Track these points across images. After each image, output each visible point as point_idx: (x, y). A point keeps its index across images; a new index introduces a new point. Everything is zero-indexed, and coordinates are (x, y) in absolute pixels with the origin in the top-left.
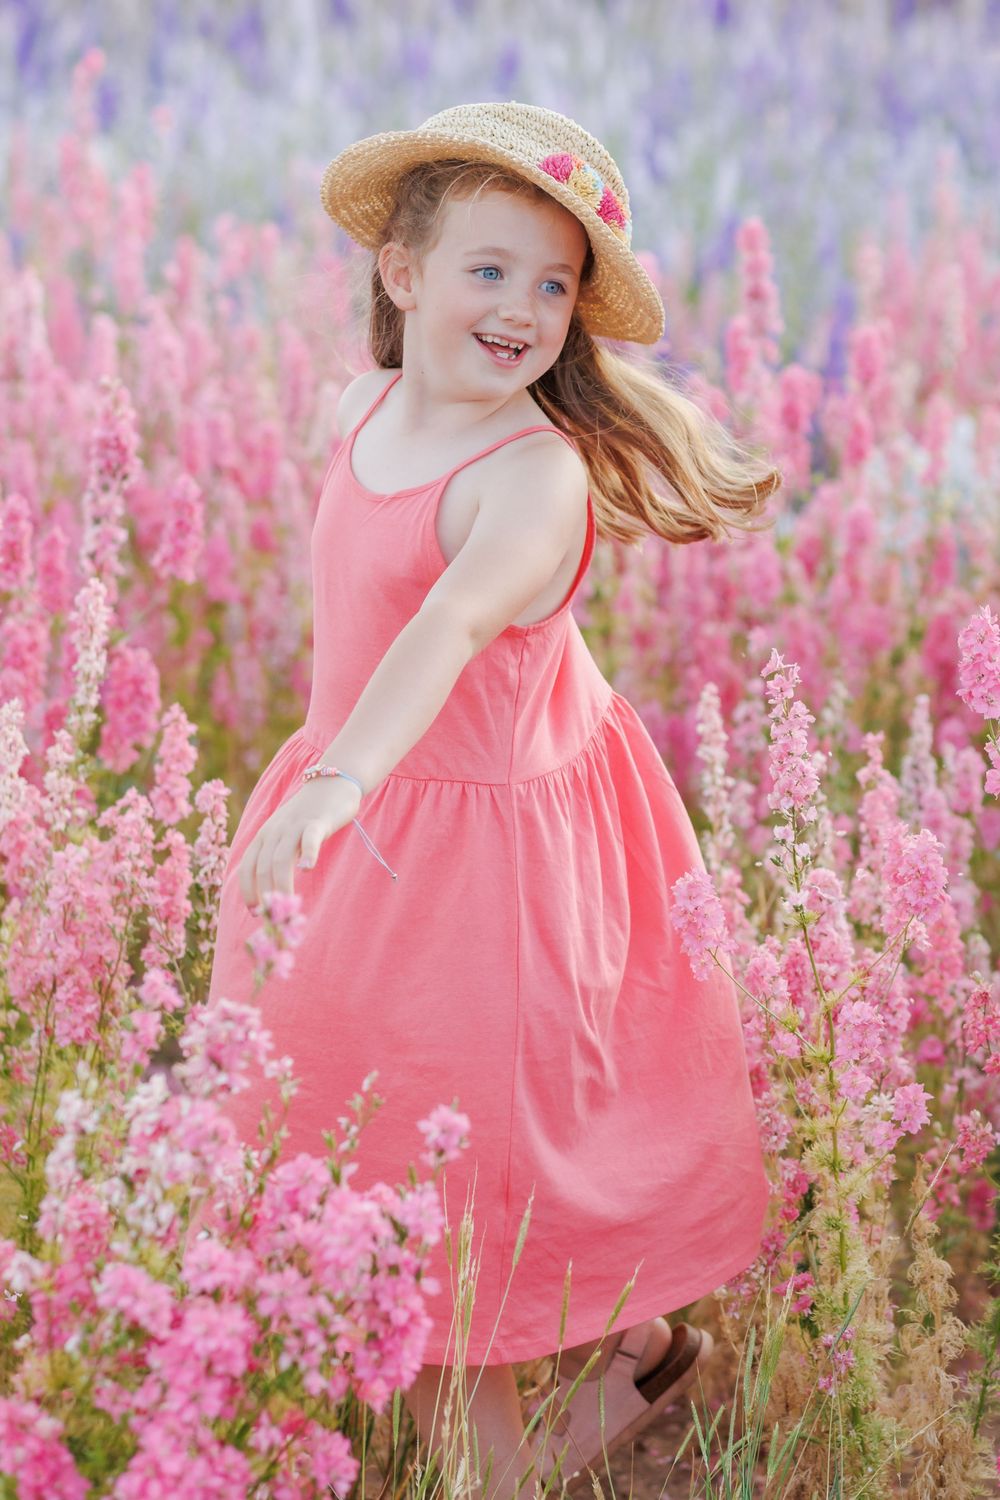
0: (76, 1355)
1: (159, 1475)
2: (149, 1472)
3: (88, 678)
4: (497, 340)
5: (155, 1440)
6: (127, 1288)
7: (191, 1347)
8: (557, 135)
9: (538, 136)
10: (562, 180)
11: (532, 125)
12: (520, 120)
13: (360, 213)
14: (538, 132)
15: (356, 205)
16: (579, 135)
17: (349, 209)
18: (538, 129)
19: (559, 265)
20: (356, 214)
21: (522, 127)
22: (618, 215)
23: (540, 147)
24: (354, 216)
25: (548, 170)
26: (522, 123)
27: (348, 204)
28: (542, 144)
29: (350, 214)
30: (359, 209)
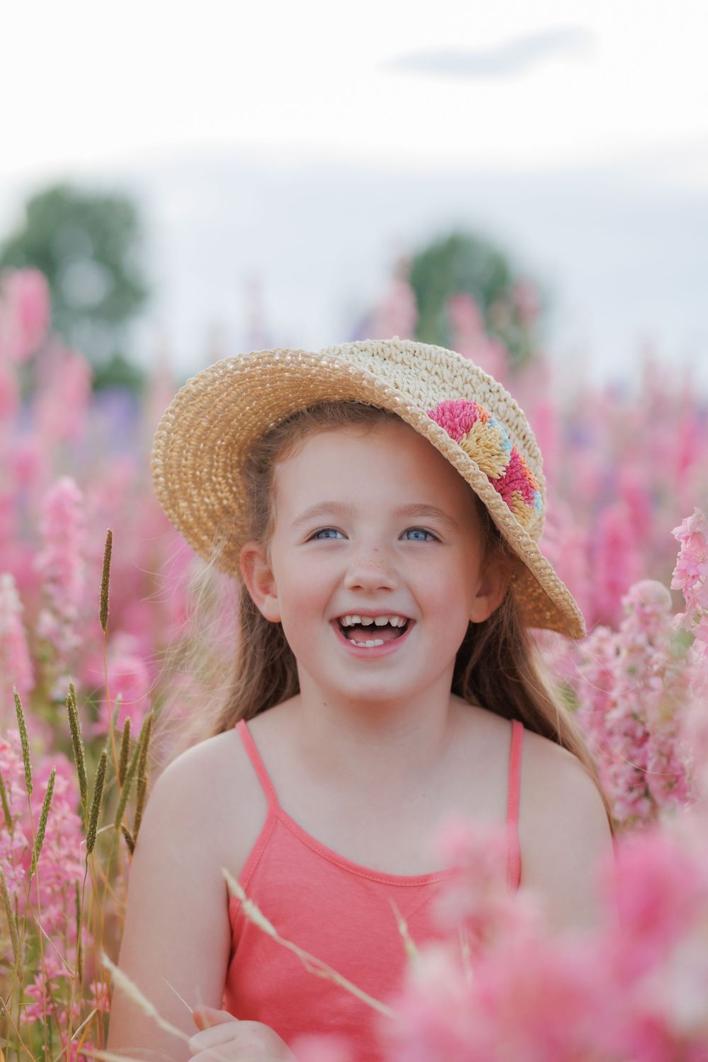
8: (452, 377)
9: (429, 377)
10: (461, 432)
11: (421, 365)
12: (405, 358)
13: (203, 507)
14: (429, 372)
15: (199, 494)
16: (479, 378)
17: (190, 500)
18: (429, 368)
19: (416, 506)
20: (198, 510)
21: (407, 367)
22: (525, 485)
23: (433, 389)
24: (196, 513)
25: (443, 418)
26: (407, 363)
27: (189, 491)
28: (434, 386)
29: (190, 507)
30: (203, 502)
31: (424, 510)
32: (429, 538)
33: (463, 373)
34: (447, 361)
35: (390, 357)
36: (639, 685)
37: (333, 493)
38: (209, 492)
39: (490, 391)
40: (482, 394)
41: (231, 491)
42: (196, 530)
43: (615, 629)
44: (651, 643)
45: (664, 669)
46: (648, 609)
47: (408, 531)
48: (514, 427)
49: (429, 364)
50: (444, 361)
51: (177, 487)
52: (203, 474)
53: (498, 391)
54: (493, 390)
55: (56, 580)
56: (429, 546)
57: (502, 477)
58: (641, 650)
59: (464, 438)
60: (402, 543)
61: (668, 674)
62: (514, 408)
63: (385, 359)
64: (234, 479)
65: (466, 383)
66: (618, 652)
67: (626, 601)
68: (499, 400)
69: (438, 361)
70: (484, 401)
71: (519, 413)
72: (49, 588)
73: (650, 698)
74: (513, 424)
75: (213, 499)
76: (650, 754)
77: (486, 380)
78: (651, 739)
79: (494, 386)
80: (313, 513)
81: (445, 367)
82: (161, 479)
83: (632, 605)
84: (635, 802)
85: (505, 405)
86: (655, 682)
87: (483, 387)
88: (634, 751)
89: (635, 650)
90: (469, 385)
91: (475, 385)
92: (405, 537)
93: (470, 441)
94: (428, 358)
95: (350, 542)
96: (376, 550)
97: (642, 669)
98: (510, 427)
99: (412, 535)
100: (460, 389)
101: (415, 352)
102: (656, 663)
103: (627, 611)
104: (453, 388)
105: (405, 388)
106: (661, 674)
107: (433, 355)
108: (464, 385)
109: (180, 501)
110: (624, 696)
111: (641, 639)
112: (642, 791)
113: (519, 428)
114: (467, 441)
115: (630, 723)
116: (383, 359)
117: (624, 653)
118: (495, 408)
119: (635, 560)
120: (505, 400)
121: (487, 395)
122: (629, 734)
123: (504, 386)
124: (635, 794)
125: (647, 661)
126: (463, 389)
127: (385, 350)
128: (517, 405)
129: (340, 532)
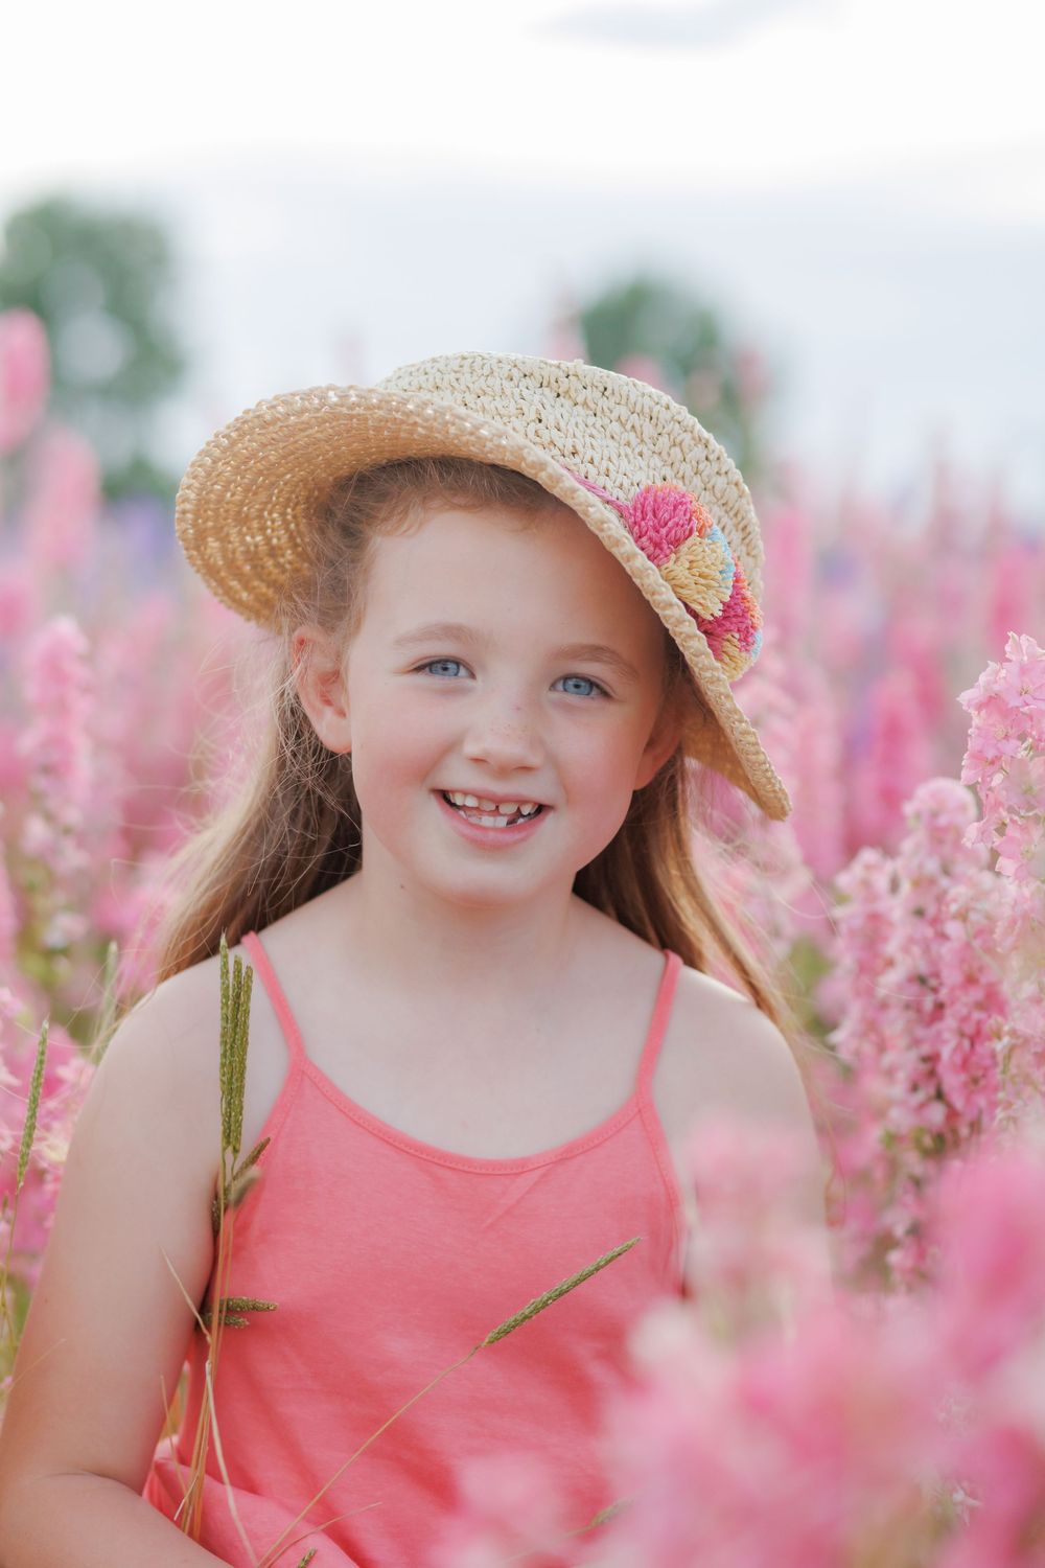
4: (471, 801)
8: (656, 435)
9: (622, 433)
10: (668, 552)
11: (611, 412)
12: (589, 398)
13: (242, 549)
14: (623, 425)
15: (240, 533)
16: (693, 439)
17: (224, 540)
18: (623, 419)
19: (584, 647)
20: (234, 552)
21: (591, 413)
22: (744, 626)
23: (626, 456)
24: (230, 556)
25: (643, 523)
26: (592, 406)
27: (226, 529)
28: (629, 451)
29: (224, 550)
30: (243, 542)
31: (595, 652)
32: (595, 691)
33: (673, 429)
34: (651, 409)
35: (567, 392)
36: (929, 932)
37: (462, 610)
38: (255, 531)
39: (707, 459)
40: (694, 463)
41: (287, 529)
42: (223, 574)
43: (890, 852)
44: (946, 871)
45: (967, 910)
46: (943, 821)
47: (566, 678)
48: (732, 514)
49: (623, 411)
50: (646, 410)
51: (210, 524)
52: (252, 510)
53: (718, 459)
54: (711, 457)
55: (49, 770)
56: (594, 703)
57: (716, 618)
58: (932, 882)
59: (671, 563)
60: (555, 696)
61: (973, 917)
62: (736, 484)
63: (558, 395)
64: (294, 517)
65: (675, 445)
66: (894, 886)
67: (908, 809)
68: (717, 473)
69: (638, 409)
70: (696, 474)
71: (743, 492)
72: (40, 783)
73: (946, 951)
74: (731, 509)
75: (259, 538)
76: (947, 1035)
77: (703, 441)
78: (948, 1012)
79: (713, 451)
80: (429, 634)
81: (648, 420)
82: (189, 516)
83: (918, 815)
84: (922, 1106)
85: (726, 481)
86: (953, 928)
87: (699, 452)
88: (920, 1032)
89: (923, 883)
90: (677, 449)
91: (686, 450)
92: (560, 686)
93: (678, 566)
94: (623, 402)
95: (479, 683)
96: (518, 709)
97: (931, 910)
98: (727, 512)
99: (571, 683)
100: (664, 454)
101: (606, 389)
102: (955, 900)
103: (911, 823)
104: (654, 452)
105: (588, 458)
106: (962, 916)
107: (632, 399)
108: (670, 448)
109: (210, 539)
110: (906, 950)
111: (932, 866)
112: (932, 1091)
113: (740, 517)
114: (675, 567)
115: (915, 989)
116: (555, 395)
117: (906, 887)
118: (709, 486)
119: (921, 752)
120: (726, 473)
121: (701, 467)
122: (913, 1006)
123: (727, 452)
124: (921, 1096)
125: (941, 899)
126: (669, 454)
127: (560, 380)
128: (741, 480)
129: (464, 666)
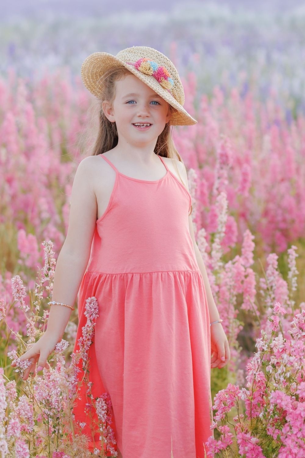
0: (262, 418)
1: (291, 453)
2: (288, 452)
3: (221, 223)
4: (139, 124)
5: (289, 443)
6: (279, 397)
7: (300, 414)
19: (155, 95)
60: (151, 105)
80: (128, 96)
95: (138, 104)
96: (145, 107)
